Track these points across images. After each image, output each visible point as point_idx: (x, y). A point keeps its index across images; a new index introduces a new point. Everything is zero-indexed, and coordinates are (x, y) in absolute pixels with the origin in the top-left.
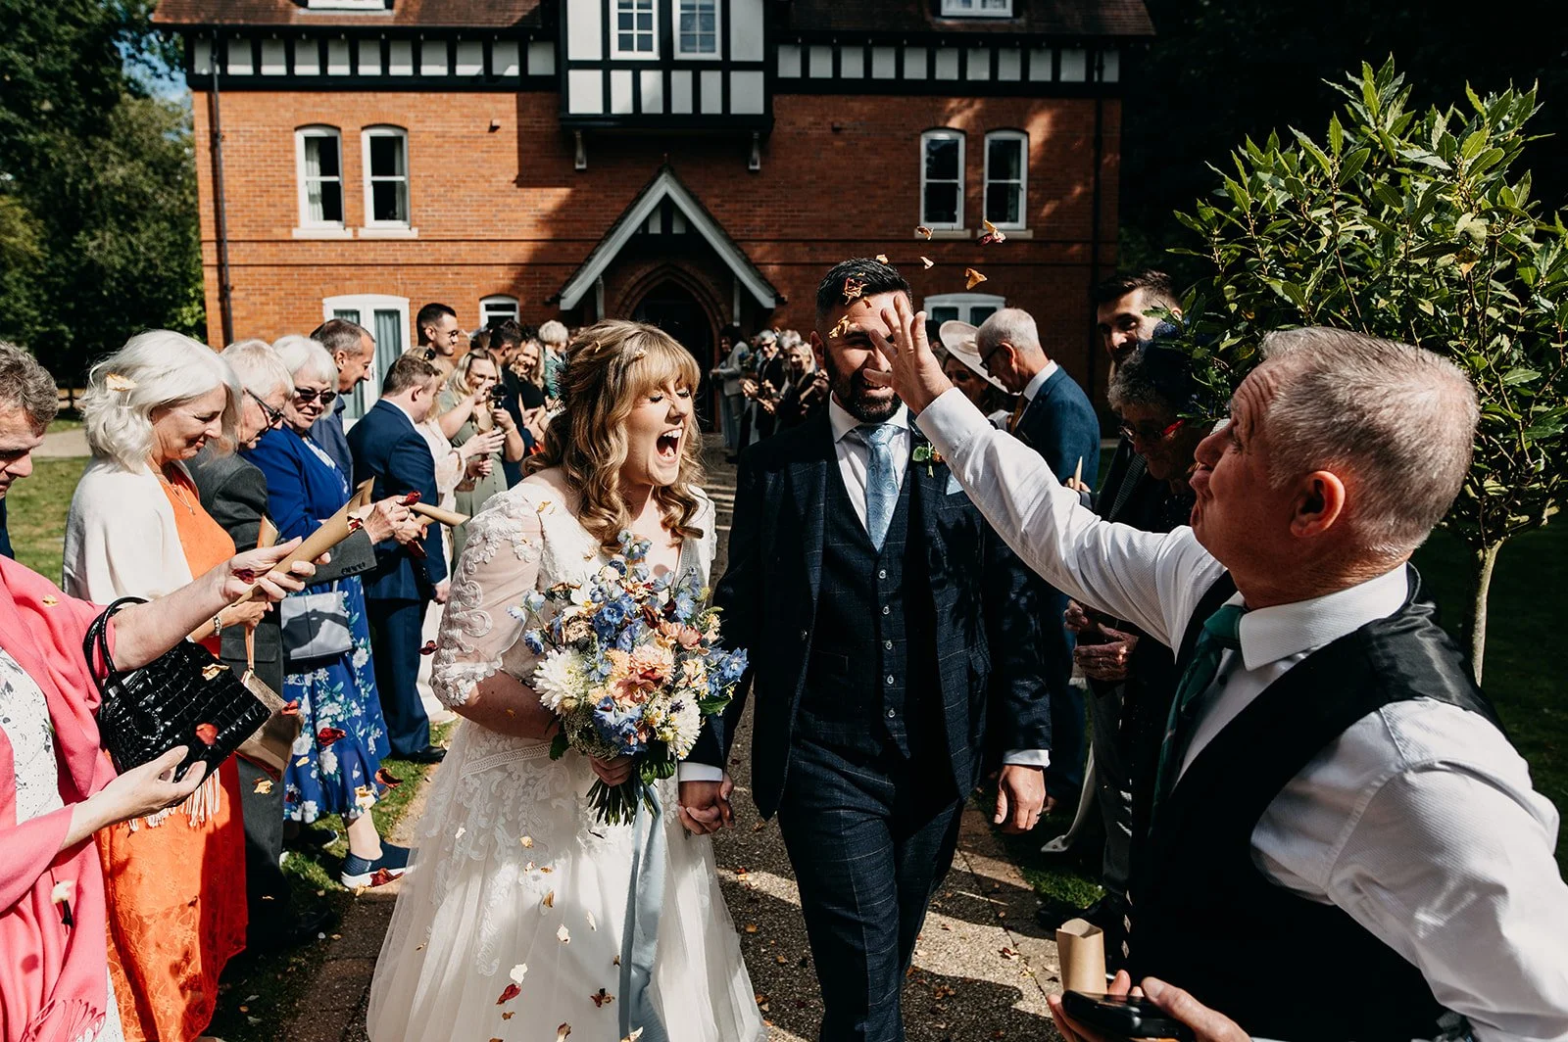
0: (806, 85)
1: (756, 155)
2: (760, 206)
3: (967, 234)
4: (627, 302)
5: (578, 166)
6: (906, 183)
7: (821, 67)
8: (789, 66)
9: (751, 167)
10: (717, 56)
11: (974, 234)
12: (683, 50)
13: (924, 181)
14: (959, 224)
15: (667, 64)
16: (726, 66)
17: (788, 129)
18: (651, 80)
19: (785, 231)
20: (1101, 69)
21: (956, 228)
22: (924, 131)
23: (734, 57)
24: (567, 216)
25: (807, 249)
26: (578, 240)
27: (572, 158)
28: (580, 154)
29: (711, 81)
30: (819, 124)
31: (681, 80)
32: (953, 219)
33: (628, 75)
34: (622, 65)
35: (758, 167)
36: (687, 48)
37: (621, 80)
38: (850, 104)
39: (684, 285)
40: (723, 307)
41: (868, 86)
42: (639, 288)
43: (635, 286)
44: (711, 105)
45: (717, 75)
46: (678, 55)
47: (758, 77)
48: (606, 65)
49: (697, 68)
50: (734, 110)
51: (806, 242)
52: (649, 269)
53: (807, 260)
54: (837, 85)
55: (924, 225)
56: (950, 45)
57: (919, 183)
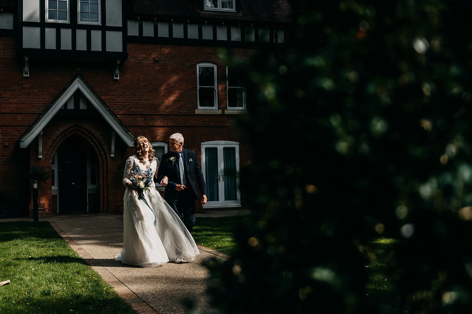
0: (141, 40)
1: (117, 72)
2: (120, 97)
3: (220, 112)
4: (54, 145)
5: (24, 75)
6: (190, 87)
7: (148, 31)
8: (133, 30)
9: (115, 78)
10: (99, 23)
11: (223, 112)
12: (81, 20)
13: (198, 87)
14: (215, 108)
15: (74, 26)
16: (104, 28)
17: (133, 60)
18: (66, 34)
19: (133, 110)
20: (276, 37)
21: (215, 109)
22: (198, 63)
23: (108, 24)
24: (17, 101)
25: (143, 119)
26: (24, 113)
27: (22, 71)
28: (26, 69)
29: (96, 35)
30: (148, 58)
31: (81, 35)
32: (213, 105)
33: (54, 30)
34: (51, 25)
35: (118, 78)
36: (83, 19)
37: (50, 33)
38: (163, 49)
39: (84, 136)
40: (105, 147)
41: (170, 41)
42: (61, 137)
43: (59, 136)
44: (96, 46)
45: (100, 32)
46: (80, 22)
47: (119, 35)
48: (42, 25)
49: (89, 28)
50: (108, 50)
51: (143, 115)
52: (66, 127)
53: (143, 124)
54: (156, 41)
55: (200, 108)
56: (209, 24)
57: (197, 87)
